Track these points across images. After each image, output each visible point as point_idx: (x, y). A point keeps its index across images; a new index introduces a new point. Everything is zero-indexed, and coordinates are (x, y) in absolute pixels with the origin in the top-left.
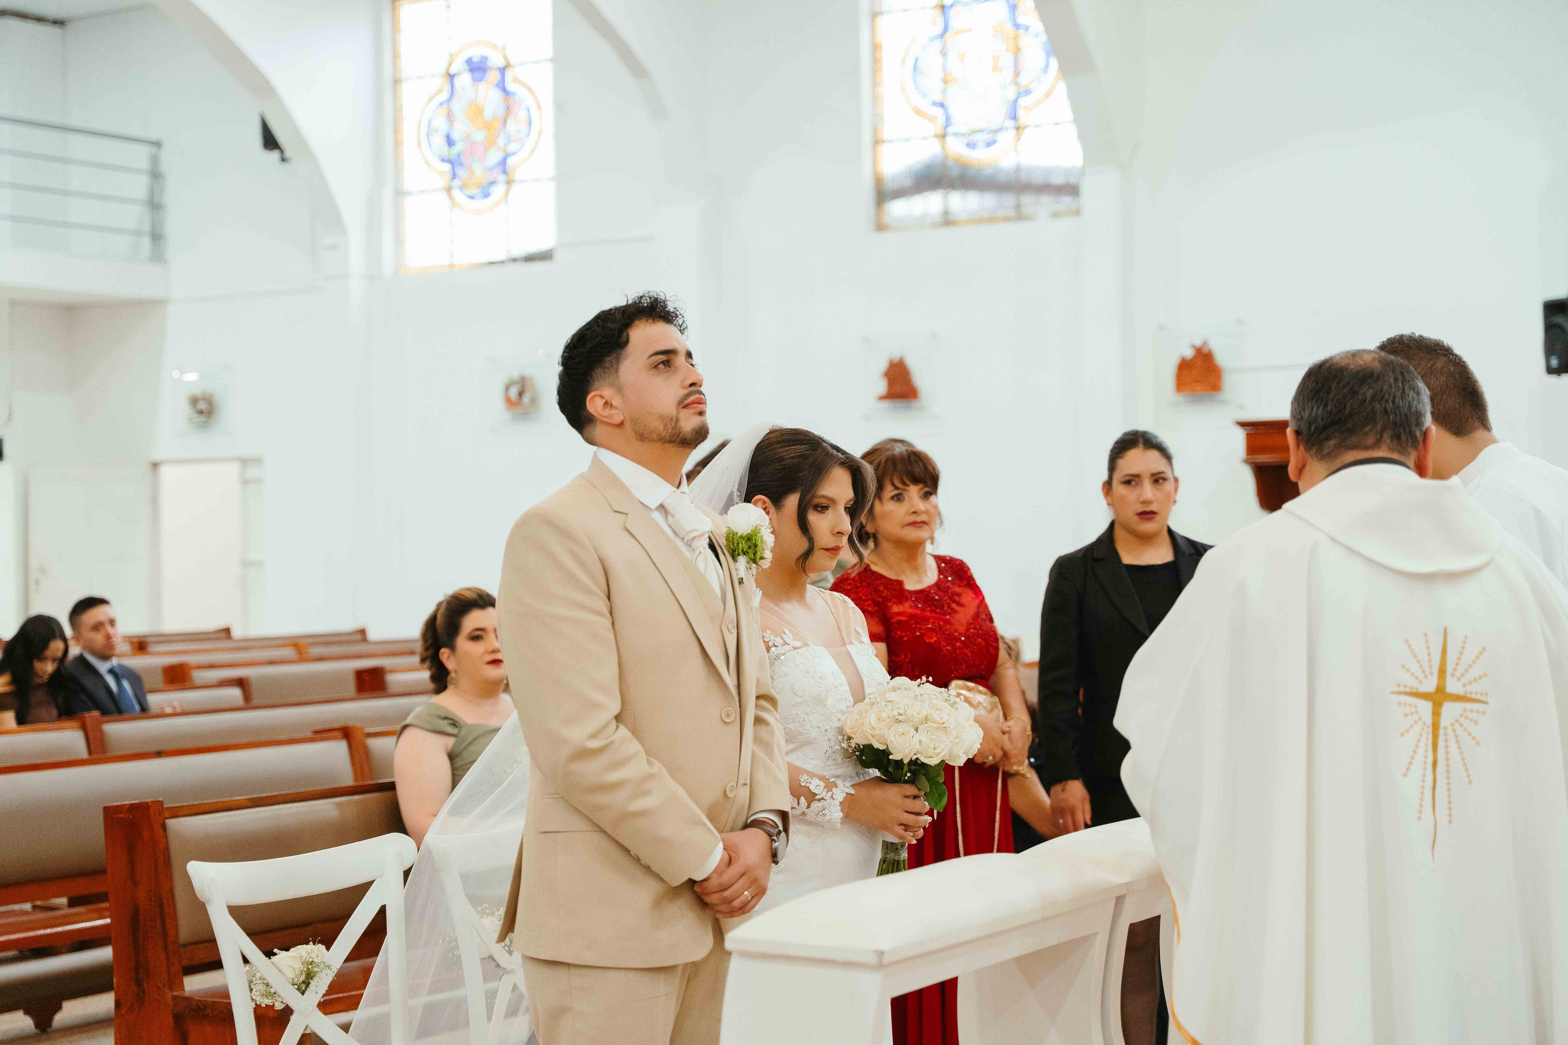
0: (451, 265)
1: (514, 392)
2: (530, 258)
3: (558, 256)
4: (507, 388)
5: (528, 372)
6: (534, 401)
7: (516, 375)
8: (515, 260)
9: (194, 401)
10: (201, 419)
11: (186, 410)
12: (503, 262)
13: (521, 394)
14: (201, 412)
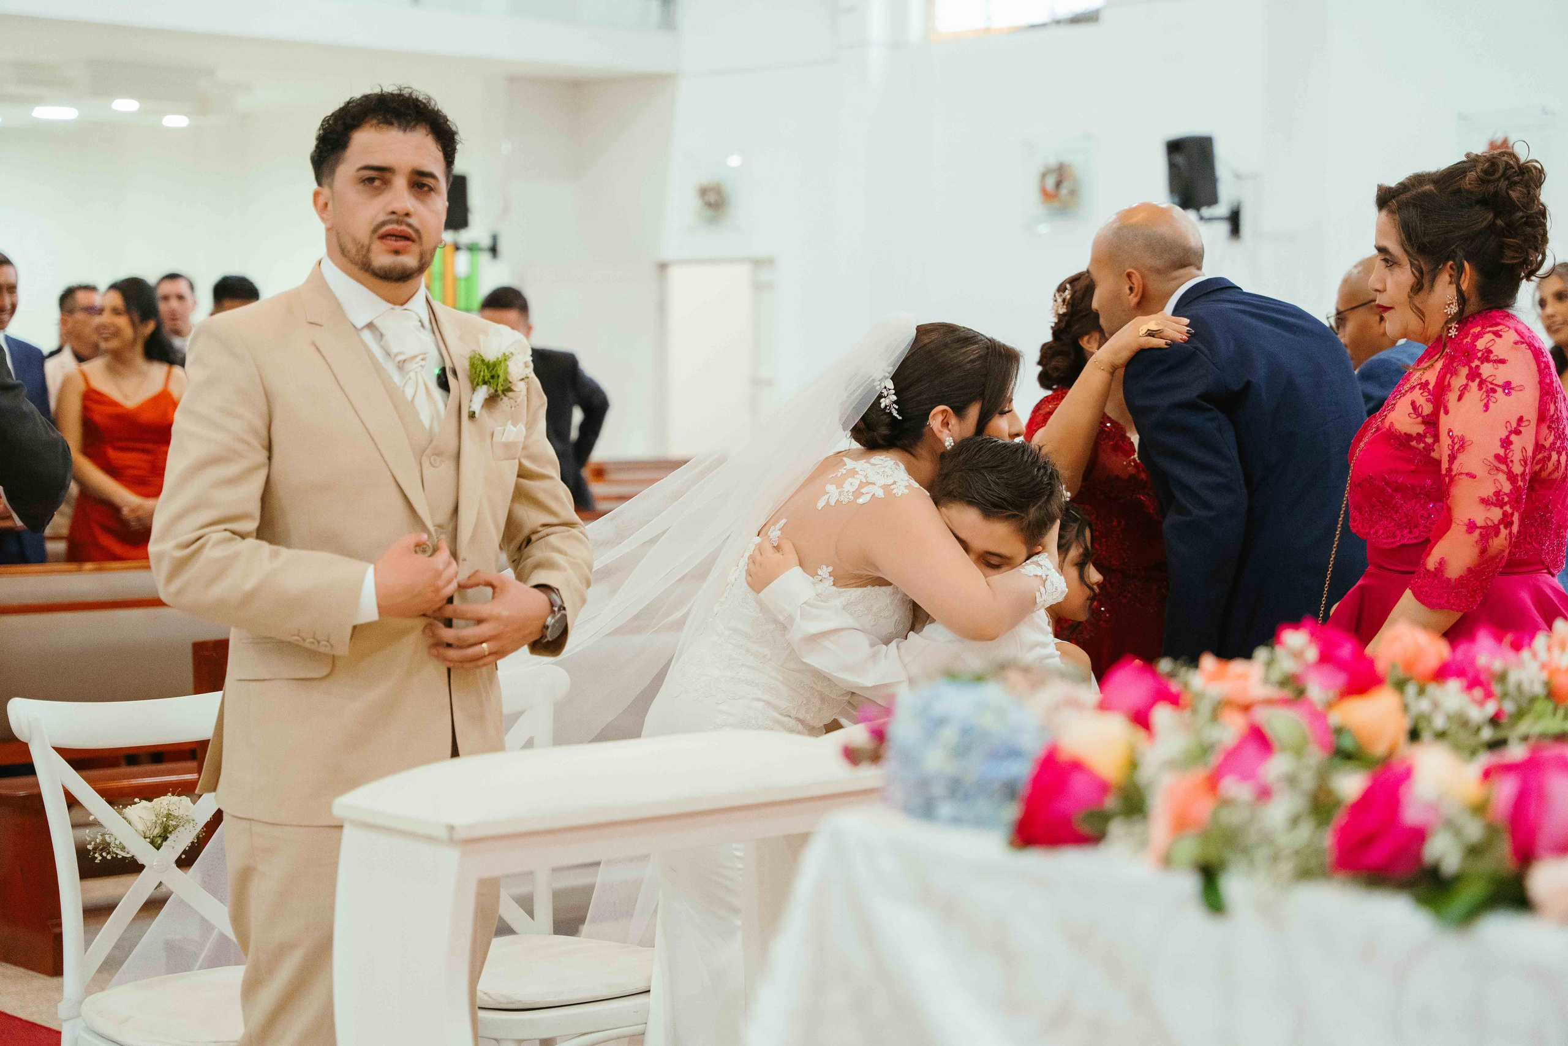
0: (987, 30)
1: (1050, 182)
2: (1076, 20)
3: (1105, 16)
4: (1044, 176)
5: (1067, 159)
6: (1073, 193)
7: (1053, 161)
8: (1058, 22)
9: (703, 192)
10: (709, 213)
11: (693, 202)
12: (1044, 25)
13: (1058, 184)
14: (709, 205)
